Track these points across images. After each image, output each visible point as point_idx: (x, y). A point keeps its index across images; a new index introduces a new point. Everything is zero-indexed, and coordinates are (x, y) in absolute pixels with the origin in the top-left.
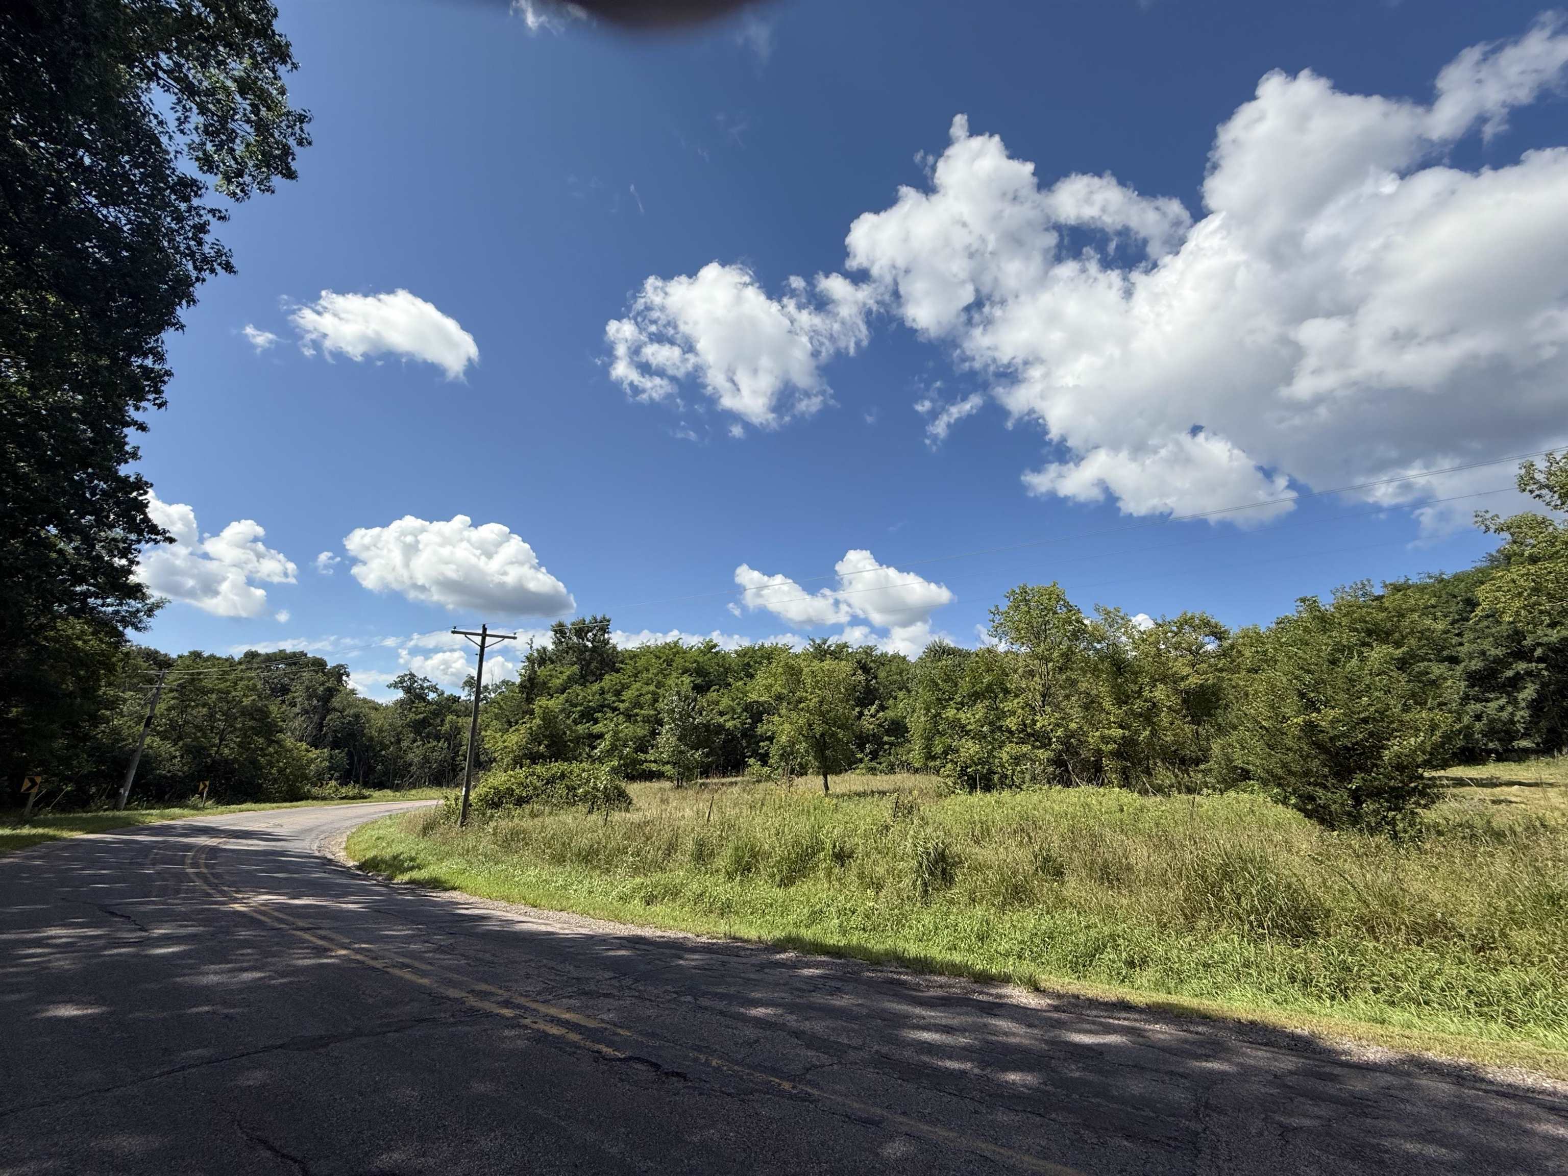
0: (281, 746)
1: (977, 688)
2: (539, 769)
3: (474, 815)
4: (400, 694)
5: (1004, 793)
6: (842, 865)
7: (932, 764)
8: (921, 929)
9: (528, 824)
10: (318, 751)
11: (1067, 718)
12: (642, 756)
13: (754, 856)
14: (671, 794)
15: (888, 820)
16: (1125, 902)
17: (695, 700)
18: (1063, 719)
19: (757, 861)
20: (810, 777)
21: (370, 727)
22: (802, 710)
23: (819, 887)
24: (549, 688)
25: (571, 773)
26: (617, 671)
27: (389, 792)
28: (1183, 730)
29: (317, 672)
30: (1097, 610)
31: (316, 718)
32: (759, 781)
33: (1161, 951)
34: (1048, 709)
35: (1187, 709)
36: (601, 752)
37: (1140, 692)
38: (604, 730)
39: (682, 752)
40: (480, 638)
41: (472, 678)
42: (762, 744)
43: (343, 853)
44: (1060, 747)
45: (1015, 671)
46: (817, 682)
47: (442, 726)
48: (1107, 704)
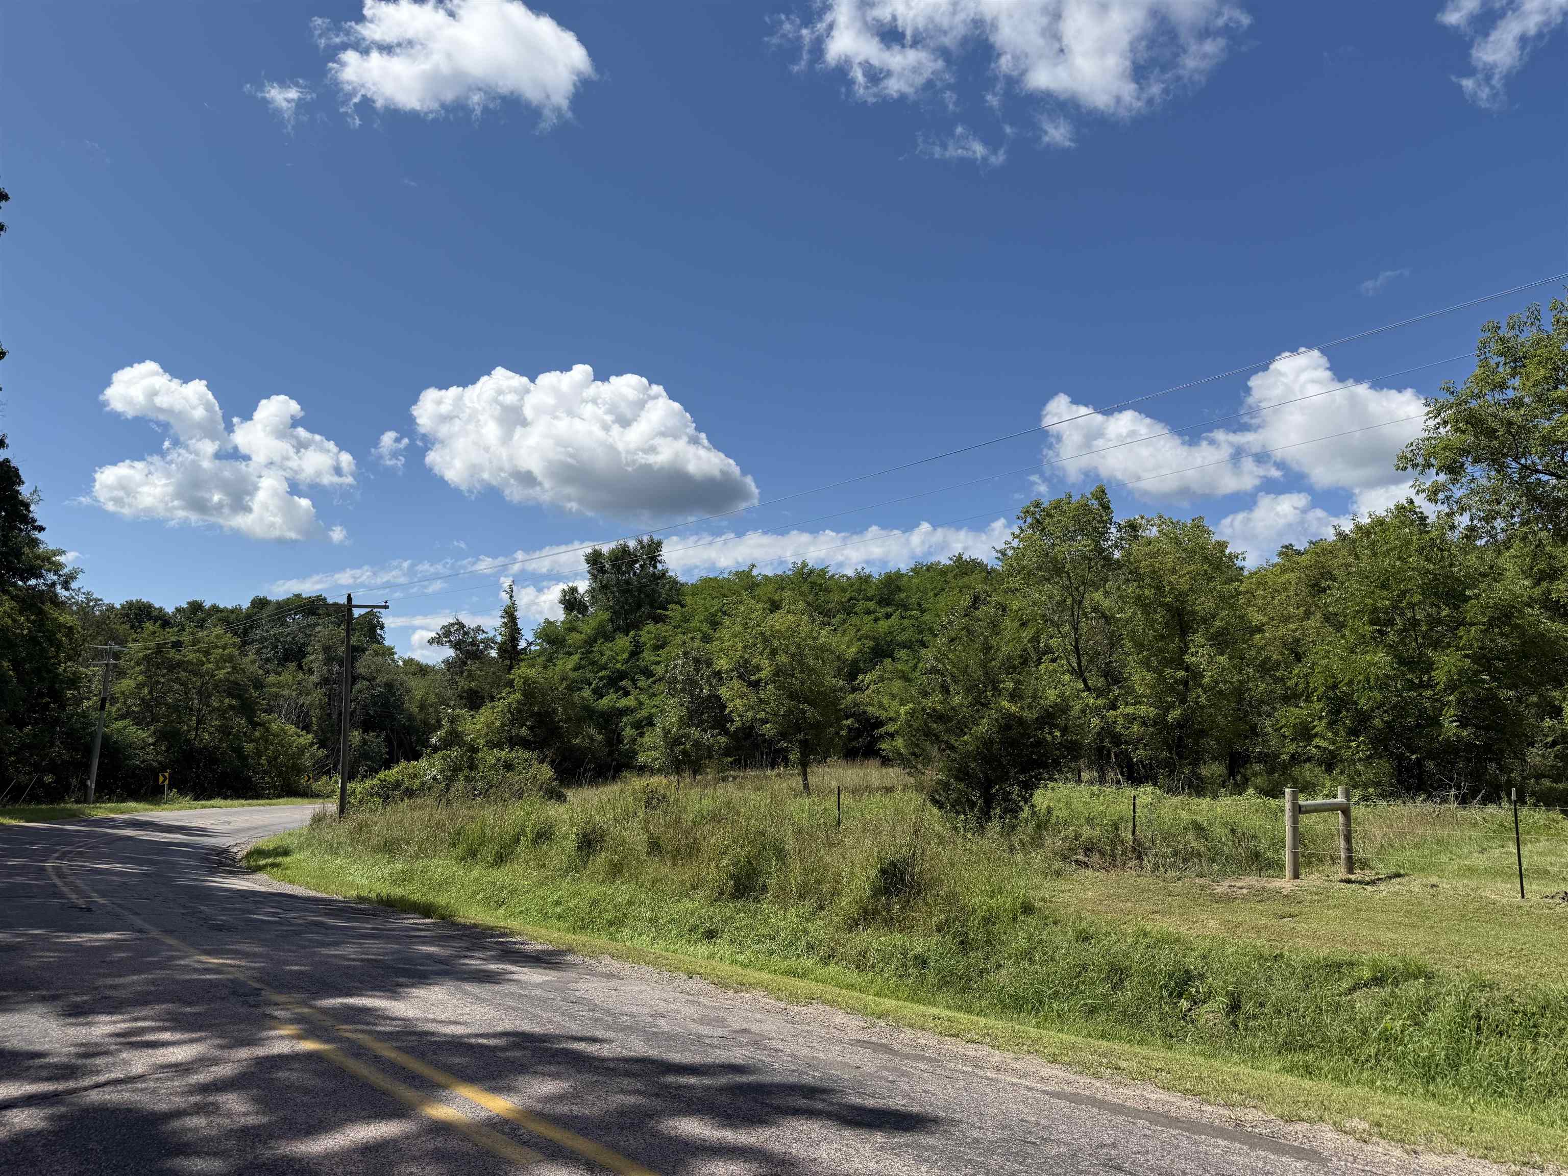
0: (267, 730)
21: (409, 701)
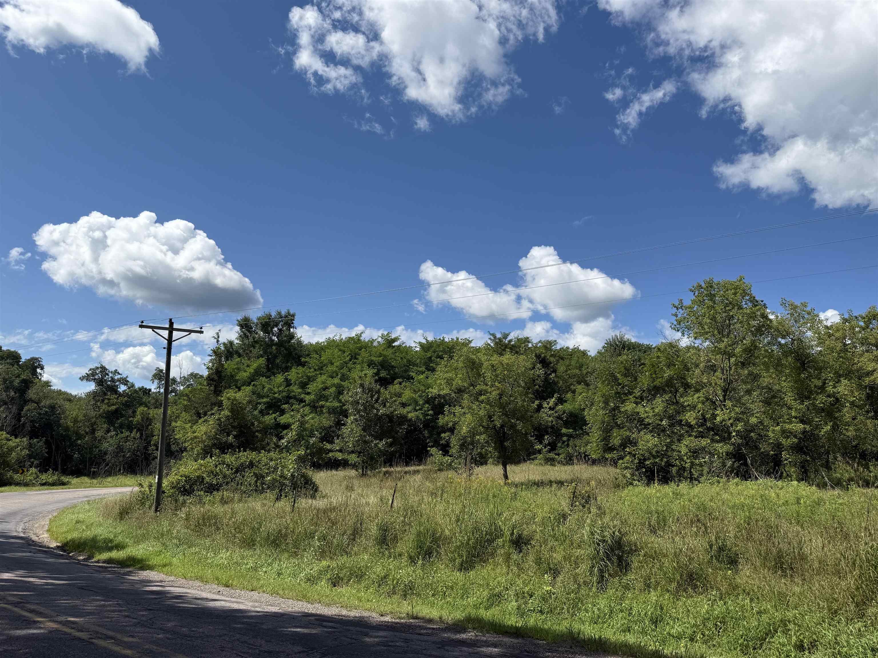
1: (657, 383)
2: (229, 458)
3: (166, 502)
4: (91, 387)
5: (681, 485)
6: (521, 551)
7: (608, 456)
8: (596, 612)
9: (219, 509)
10: (18, 440)
11: (747, 412)
12: (328, 446)
13: (436, 540)
14: (356, 482)
15: (566, 509)
16: (797, 589)
17: (378, 392)
18: (743, 413)
19: (439, 546)
20: (489, 466)
21: (66, 418)
22: (482, 402)
23: (498, 571)
24: (237, 381)
25: (259, 462)
26: (303, 365)
27: (86, 479)
28: (865, 425)
29: (13, 365)
30: (783, 304)
31: (14, 409)
32: (440, 470)
33: (830, 635)
34: (729, 403)
35: (871, 404)
36: (288, 442)
37: (822, 388)
38: (291, 420)
39: (365, 442)
40: (167, 332)
41: (161, 371)
42: (443, 435)
43: (46, 535)
44: (740, 441)
45: (697, 366)
46: (497, 376)
47: (134, 417)
48: (789, 398)
